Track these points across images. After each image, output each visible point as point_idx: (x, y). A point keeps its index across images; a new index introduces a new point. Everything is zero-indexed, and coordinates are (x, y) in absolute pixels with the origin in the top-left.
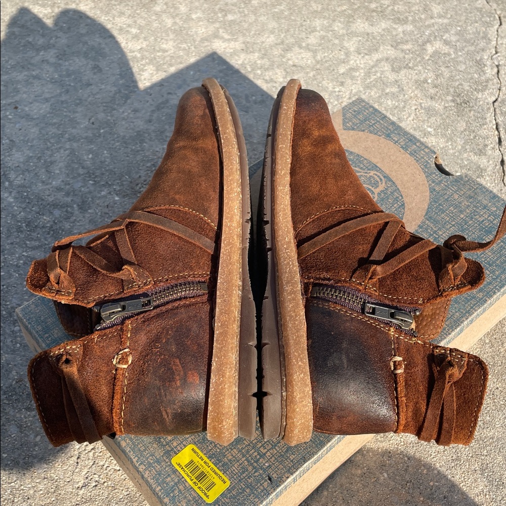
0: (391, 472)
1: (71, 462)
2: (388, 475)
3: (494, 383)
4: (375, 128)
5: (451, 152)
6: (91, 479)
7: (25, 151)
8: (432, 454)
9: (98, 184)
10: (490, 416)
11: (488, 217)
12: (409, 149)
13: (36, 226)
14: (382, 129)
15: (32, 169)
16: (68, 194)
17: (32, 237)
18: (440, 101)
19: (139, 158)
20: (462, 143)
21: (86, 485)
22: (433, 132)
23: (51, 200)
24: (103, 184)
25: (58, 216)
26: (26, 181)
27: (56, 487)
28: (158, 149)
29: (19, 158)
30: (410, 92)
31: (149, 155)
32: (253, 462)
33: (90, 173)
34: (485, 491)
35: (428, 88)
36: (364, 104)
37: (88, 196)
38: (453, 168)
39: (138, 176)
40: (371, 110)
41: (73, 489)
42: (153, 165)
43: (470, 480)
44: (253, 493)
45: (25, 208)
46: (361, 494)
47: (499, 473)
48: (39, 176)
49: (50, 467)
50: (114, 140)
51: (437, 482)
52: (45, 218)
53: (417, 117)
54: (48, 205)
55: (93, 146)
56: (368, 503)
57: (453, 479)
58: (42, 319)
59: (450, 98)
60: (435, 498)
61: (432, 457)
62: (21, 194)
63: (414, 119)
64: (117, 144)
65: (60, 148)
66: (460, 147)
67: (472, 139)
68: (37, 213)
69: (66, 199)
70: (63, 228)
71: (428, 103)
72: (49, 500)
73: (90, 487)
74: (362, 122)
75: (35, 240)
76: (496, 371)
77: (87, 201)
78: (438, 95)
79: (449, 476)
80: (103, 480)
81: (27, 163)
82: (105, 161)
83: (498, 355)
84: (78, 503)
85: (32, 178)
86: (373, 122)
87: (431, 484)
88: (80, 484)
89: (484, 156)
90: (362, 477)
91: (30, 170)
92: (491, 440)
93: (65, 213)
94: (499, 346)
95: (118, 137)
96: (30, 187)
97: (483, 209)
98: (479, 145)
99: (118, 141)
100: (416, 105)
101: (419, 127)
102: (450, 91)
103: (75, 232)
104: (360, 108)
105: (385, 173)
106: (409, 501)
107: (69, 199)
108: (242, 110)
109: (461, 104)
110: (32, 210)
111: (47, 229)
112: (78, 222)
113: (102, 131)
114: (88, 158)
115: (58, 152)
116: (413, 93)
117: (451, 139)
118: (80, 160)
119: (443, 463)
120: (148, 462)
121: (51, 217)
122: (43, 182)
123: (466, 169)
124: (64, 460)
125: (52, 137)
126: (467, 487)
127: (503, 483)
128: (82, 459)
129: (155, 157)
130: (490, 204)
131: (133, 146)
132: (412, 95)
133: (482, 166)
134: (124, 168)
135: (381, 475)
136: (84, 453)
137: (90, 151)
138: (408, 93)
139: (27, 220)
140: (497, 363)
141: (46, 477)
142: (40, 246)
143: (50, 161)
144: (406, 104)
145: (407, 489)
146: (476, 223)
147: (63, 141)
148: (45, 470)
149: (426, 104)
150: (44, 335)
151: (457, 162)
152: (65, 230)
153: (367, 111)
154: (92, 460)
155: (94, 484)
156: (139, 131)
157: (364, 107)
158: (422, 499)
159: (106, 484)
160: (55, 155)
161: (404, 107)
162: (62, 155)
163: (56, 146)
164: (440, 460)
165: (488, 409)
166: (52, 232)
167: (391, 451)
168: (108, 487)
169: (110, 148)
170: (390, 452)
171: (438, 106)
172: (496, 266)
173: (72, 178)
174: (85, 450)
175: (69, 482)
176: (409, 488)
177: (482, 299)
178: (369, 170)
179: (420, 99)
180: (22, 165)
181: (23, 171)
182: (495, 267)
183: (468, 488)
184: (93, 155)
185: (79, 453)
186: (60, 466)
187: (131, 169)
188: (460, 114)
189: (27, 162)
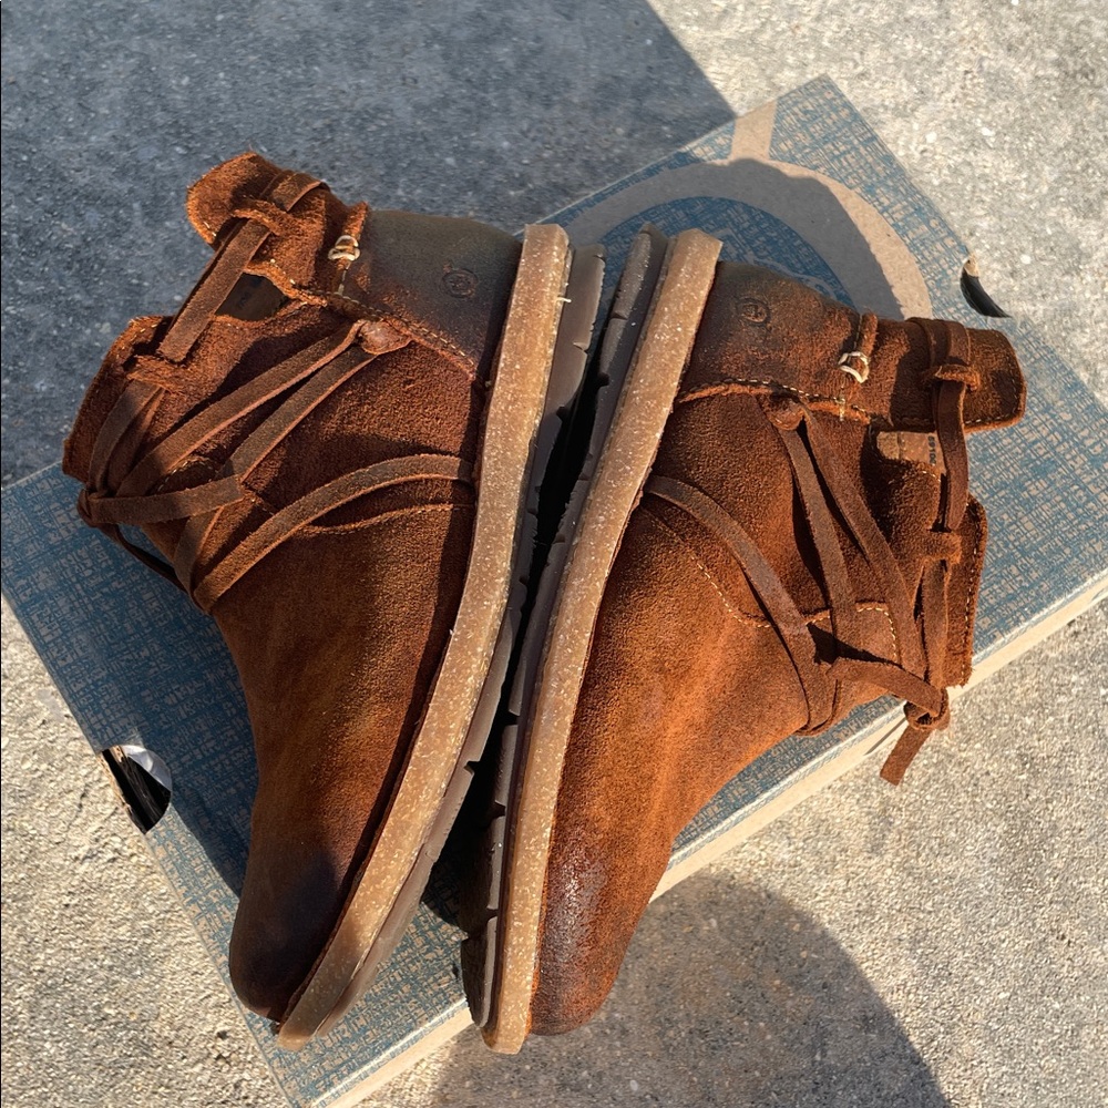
0: (727, 919)
1: (66, 802)
2: (719, 923)
3: (984, 760)
4: (845, 164)
5: (1023, 199)
6: (106, 843)
7: (33, 43)
8: (820, 893)
9: (194, 158)
10: (957, 831)
11: (1048, 435)
12: (911, 235)
13: (43, 244)
14: (860, 171)
15: (45, 94)
16: (122, 173)
17: (31, 269)
18: (1028, 58)
19: (298, 102)
20: (1052, 178)
21: (94, 855)
22: (993, 140)
23: (82, 182)
24: (206, 160)
25: (95, 226)
26: (31, 125)
27: (31, 851)
28: (345, 87)
29: (18, 61)
30: (963, 23)
31: (323, 99)
32: (427, 928)
33: (181, 126)
34: (909, 984)
35: (1008, 19)
36: (832, 95)
37: (169, 184)
38: (1018, 240)
39: (289, 150)
40: (844, 113)
41: (65, 860)
42: (329, 126)
43: (883, 958)
44: (416, 996)
45: (20, 194)
46: (655, 955)
47: (946, 953)
48: (59, 117)
49: (22, 806)
50: (244, 46)
51: (816, 953)
52: (64, 226)
53: (966, 95)
54: (74, 194)
55: (194, 55)
56: (666, 976)
57: (850, 950)
58: (15, 541)
59: (1052, 55)
60: (806, 984)
61: (818, 899)
62: (15, 156)
63: (956, 97)
64: (252, 58)
65: (117, 48)
66: (1045, 189)
67: (1077, 173)
68: (46, 211)
69: (116, 183)
70: (102, 257)
71: (997, 60)
72: (12, 877)
73: (101, 861)
74: (817, 144)
75: (38, 279)
76: (994, 736)
77: (164, 198)
78: (1028, 43)
79: (844, 945)
80: (130, 851)
81: (35, 78)
82: (219, 100)
83: (1006, 701)
84: (72, 890)
85: (44, 117)
86: (843, 148)
87: (804, 954)
88: (82, 852)
89: (1094, 222)
90: (666, 919)
91: (41, 96)
92: (947, 882)
93: (111, 221)
94: (1015, 680)
95: (256, 40)
96: (37, 142)
97: (1043, 412)
98: (1089, 190)
99: (255, 51)
100: (969, 61)
101: (964, 122)
102: (1056, 37)
103: (130, 271)
104: (819, 106)
105: (842, 288)
106: (751, 982)
107: (122, 187)
108: (558, 11)
109: (1074, 77)
110: (37, 203)
111: (65, 256)
112: (140, 249)
113: (220, 17)
114: (179, 85)
115: (111, 57)
116: (969, 29)
117: (1030, 165)
118: (160, 87)
119: (838, 914)
120: (208, 899)
121: (78, 226)
122: (69, 133)
123: (1046, 249)
124: (53, 797)
125: (102, 17)
126: (875, 971)
127: (950, 974)
128: (92, 799)
129: (337, 107)
130: (1060, 403)
131: (290, 68)
132: (967, 31)
133: (1084, 245)
134: (261, 125)
135: (704, 922)
136: (97, 787)
137: (187, 68)
138: (958, 27)
139: (23, 226)
140: (1001, 719)
141: (12, 826)
142: (47, 297)
143: (89, 80)
144: (946, 55)
145: (751, 957)
146: (1018, 445)
147: (125, 30)
148: (10, 811)
149: (993, 63)
150: (17, 580)
151: (1030, 225)
152: (107, 264)
153: (834, 116)
154: (113, 803)
155: (111, 855)
156: (307, 32)
157: (829, 102)
158: (777, 982)
159: (134, 859)
160: (104, 66)
161: (941, 63)
162: (121, 69)
163: (109, 43)
164: (832, 907)
165: (958, 815)
166: (78, 266)
167: (736, 876)
168: (137, 865)
169: (233, 66)
170: (733, 878)
171: (1021, 72)
172: (1036, 557)
173: (137, 133)
174: (99, 781)
175: (57, 843)
176: (756, 957)
177: (986, 632)
178: (807, 273)
179: (981, 47)
180: (23, 82)
181: (25, 96)
182: (1032, 561)
183: (876, 974)
184: (191, 78)
185: (87, 785)
186: (43, 809)
187: (276, 129)
188: (1066, 100)
189: (36, 74)
